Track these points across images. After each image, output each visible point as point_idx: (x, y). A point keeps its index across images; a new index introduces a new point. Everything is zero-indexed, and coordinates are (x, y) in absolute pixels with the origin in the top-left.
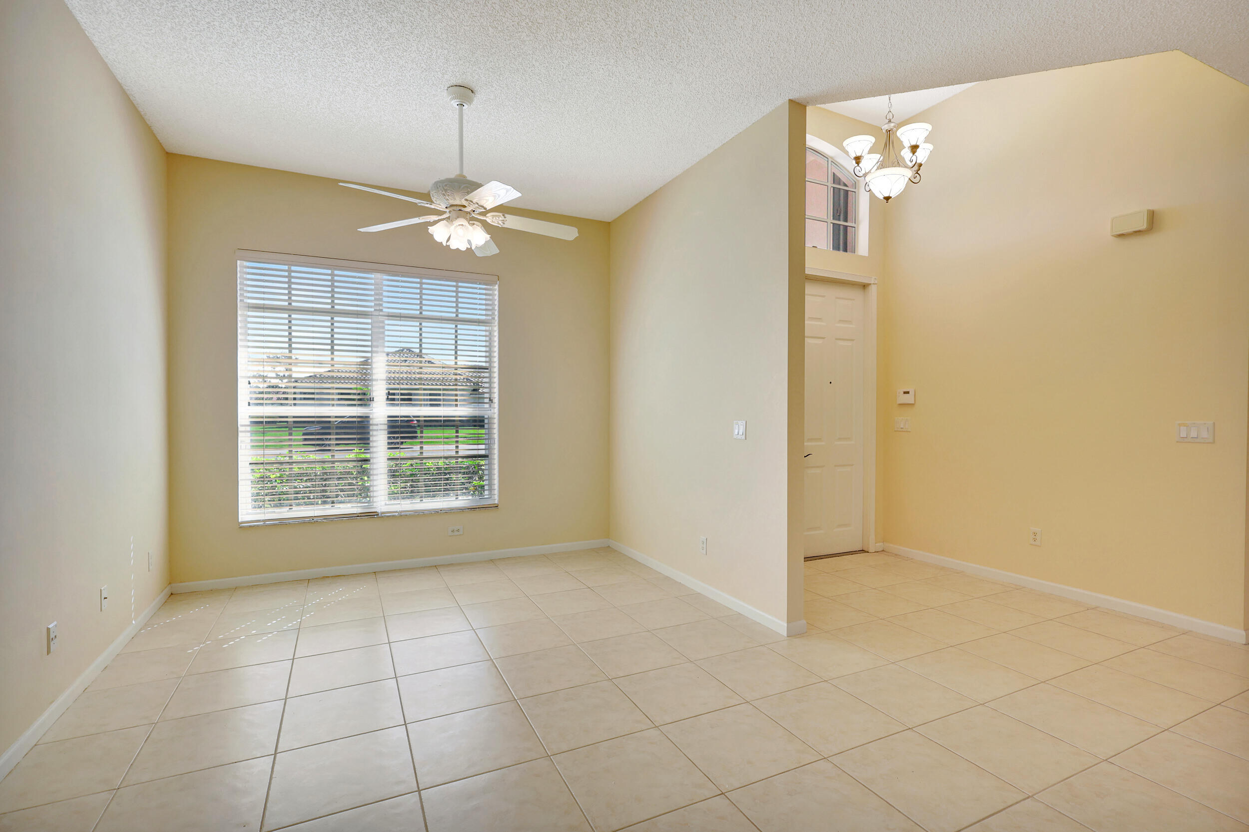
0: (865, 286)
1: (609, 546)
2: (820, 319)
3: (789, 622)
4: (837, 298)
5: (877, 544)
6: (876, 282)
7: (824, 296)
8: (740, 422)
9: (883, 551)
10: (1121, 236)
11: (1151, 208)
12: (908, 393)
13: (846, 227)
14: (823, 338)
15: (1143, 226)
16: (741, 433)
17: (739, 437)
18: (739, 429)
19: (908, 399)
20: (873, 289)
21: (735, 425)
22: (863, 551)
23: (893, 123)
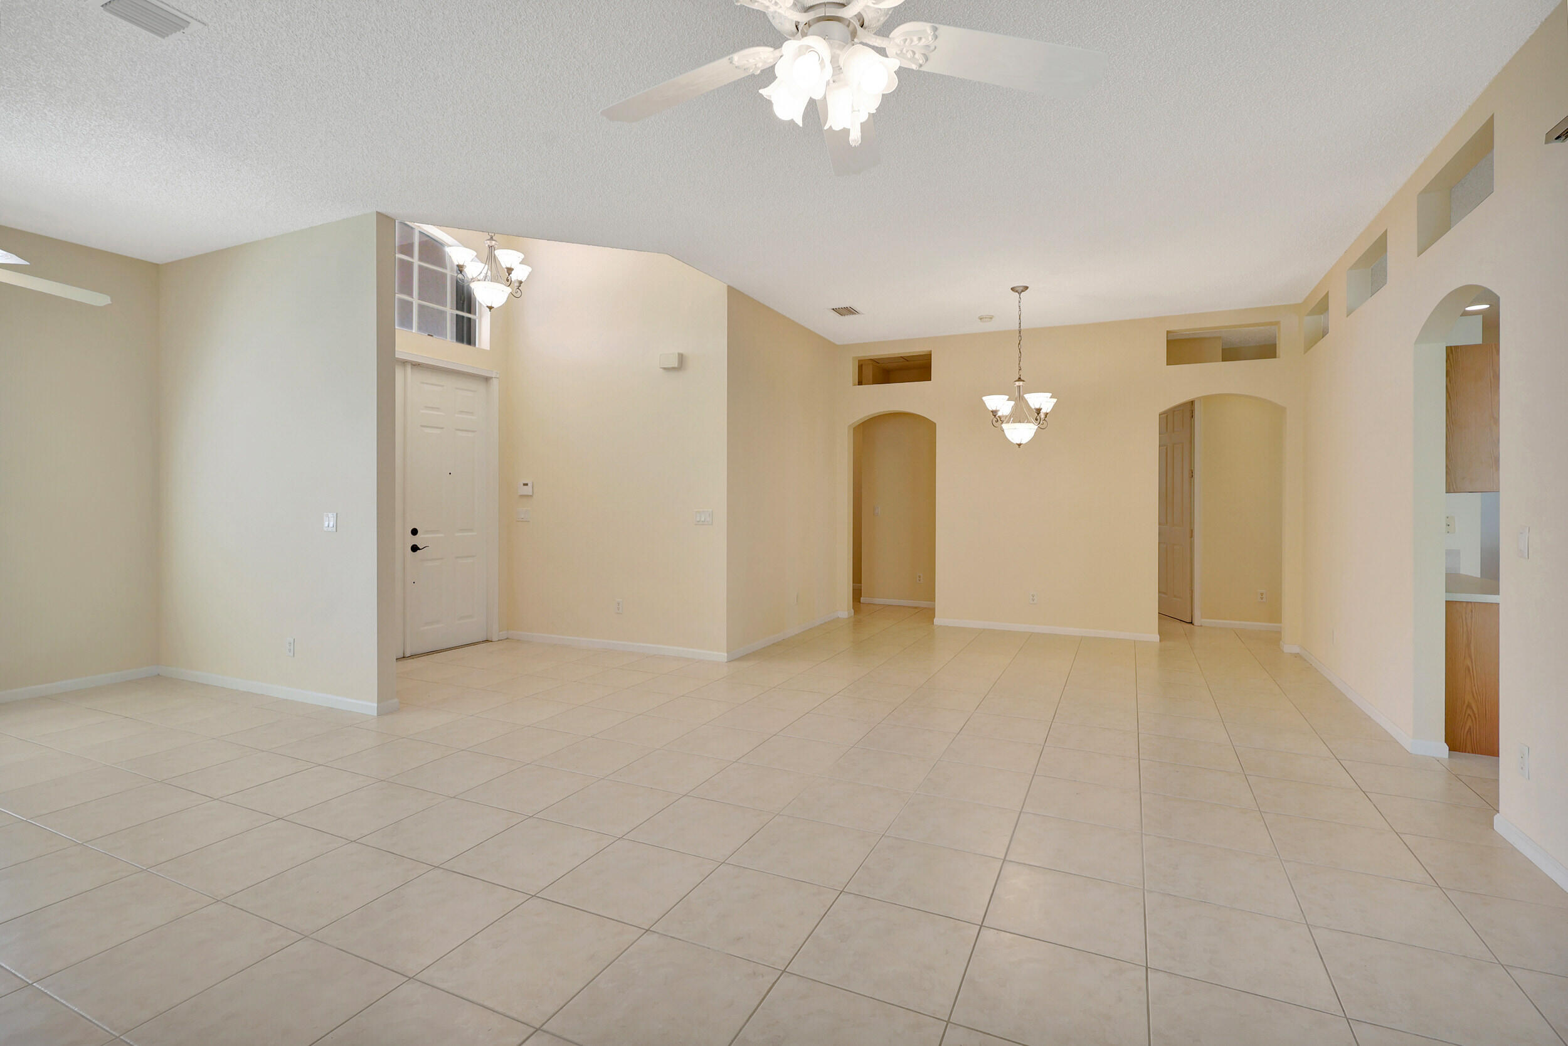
0: (487, 379)
1: (159, 675)
2: (438, 409)
3: (379, 702)
4: (457, 389)
5: (501, 633)
6: (498, 376)
7: (443, 386)
8: (330, 515)
9: (507, 638)
10: (665, 369)
11: (681, 352)
12: (527, 485)
13: (469, 319)
14: (442, 428)
15: (676, 365)
16: (331, 525)
17: (330, 529)
18: (329, 522)
19: (527, 490)
20: (495, 382)
21: (325, 518)
22: (487, 641)
23: (494, 240)
